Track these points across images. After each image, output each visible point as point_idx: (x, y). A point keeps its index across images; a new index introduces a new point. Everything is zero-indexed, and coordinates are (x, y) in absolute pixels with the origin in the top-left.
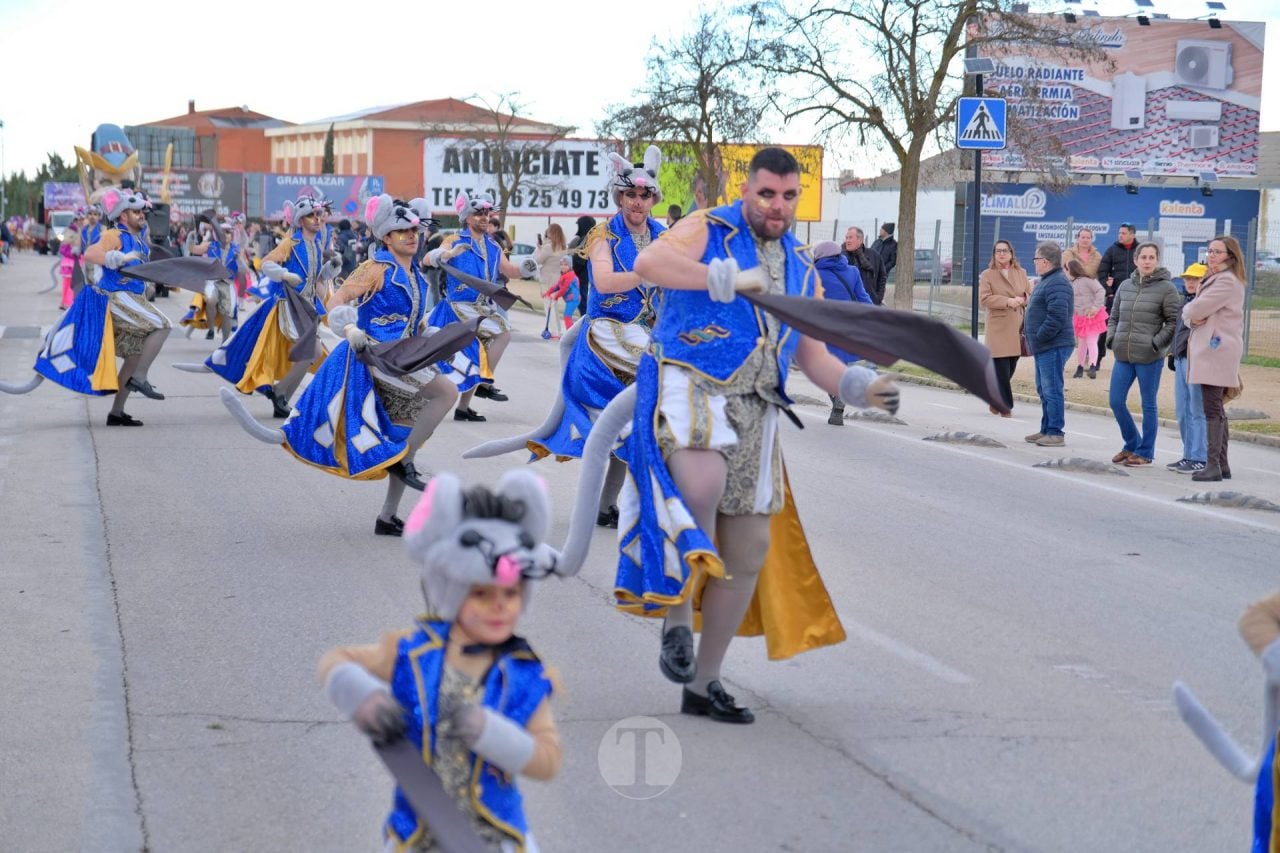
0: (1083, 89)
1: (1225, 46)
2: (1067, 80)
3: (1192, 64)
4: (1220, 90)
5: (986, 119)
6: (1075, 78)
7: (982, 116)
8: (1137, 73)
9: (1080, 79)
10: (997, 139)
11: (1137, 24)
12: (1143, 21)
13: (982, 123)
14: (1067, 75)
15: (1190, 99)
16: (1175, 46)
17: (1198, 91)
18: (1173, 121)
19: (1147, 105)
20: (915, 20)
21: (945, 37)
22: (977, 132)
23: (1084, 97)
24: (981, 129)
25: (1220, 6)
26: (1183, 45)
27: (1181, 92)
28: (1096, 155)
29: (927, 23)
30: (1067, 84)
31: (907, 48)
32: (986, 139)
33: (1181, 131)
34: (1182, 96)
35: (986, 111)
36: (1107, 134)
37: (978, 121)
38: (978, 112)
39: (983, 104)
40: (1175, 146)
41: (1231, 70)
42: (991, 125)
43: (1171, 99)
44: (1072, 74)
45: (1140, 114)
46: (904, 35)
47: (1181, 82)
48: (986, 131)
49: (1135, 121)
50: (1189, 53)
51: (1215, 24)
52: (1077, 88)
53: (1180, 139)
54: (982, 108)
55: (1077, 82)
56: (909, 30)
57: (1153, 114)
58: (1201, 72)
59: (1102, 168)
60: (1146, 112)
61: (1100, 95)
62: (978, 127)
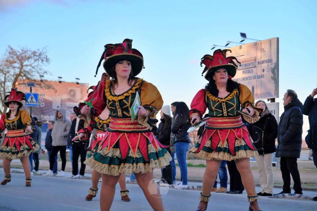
0: (45, 99)
1: (80, 89)
2: (41, 96)
3: (72, 93)
4: (79, 100)
5: (33, 99)
6: (43, 96)
7: (32, 98)
8: (59, 95)
9: (44, 96)
10: (36, 104)
11: (59, 83)
12: (60, 82)
13: (32, 100)
14: (41, 95)
15: (72, 102)
16: (68, 89)
17: (74, 100)
18: (67, 107)
19: (61, 103)
20: (5, 77)
21: (12, 83)
22: (31, 102)
23: (46, 101)
24: (32, 101)
25: (78, 79)
26: (70, 88)
27: (69, 100)
28: (48, 115)
29: (8, 78)
30: (41, 97)
31: (3, 85)
32: (33, 104)
33: (69, 110)
34: (69, 101)
35: (33, 97)
36: (51, 110)
37: (31, 99)
38: (31, 97)
39: (32, 95)
40: (68, 114)
41: (81, 95)
42: (34, 100)
43: (66, 101)
44: (42, 95)
45: (60, 105)
46: (2, 82)
47: (69, 97)
48: (33, 102)
49: (58, 107)
50: (71, 91)
51: (78, 83)
52: (43, 99)
53: (70, 112)
54: (32, 96)
55: (43, 97)
56: (3, 80)
57: (62, 105)
58: (74, 95)
59: (50, 118)
60: (61, 105)
61: (49, 101)
62: (31, 100)
